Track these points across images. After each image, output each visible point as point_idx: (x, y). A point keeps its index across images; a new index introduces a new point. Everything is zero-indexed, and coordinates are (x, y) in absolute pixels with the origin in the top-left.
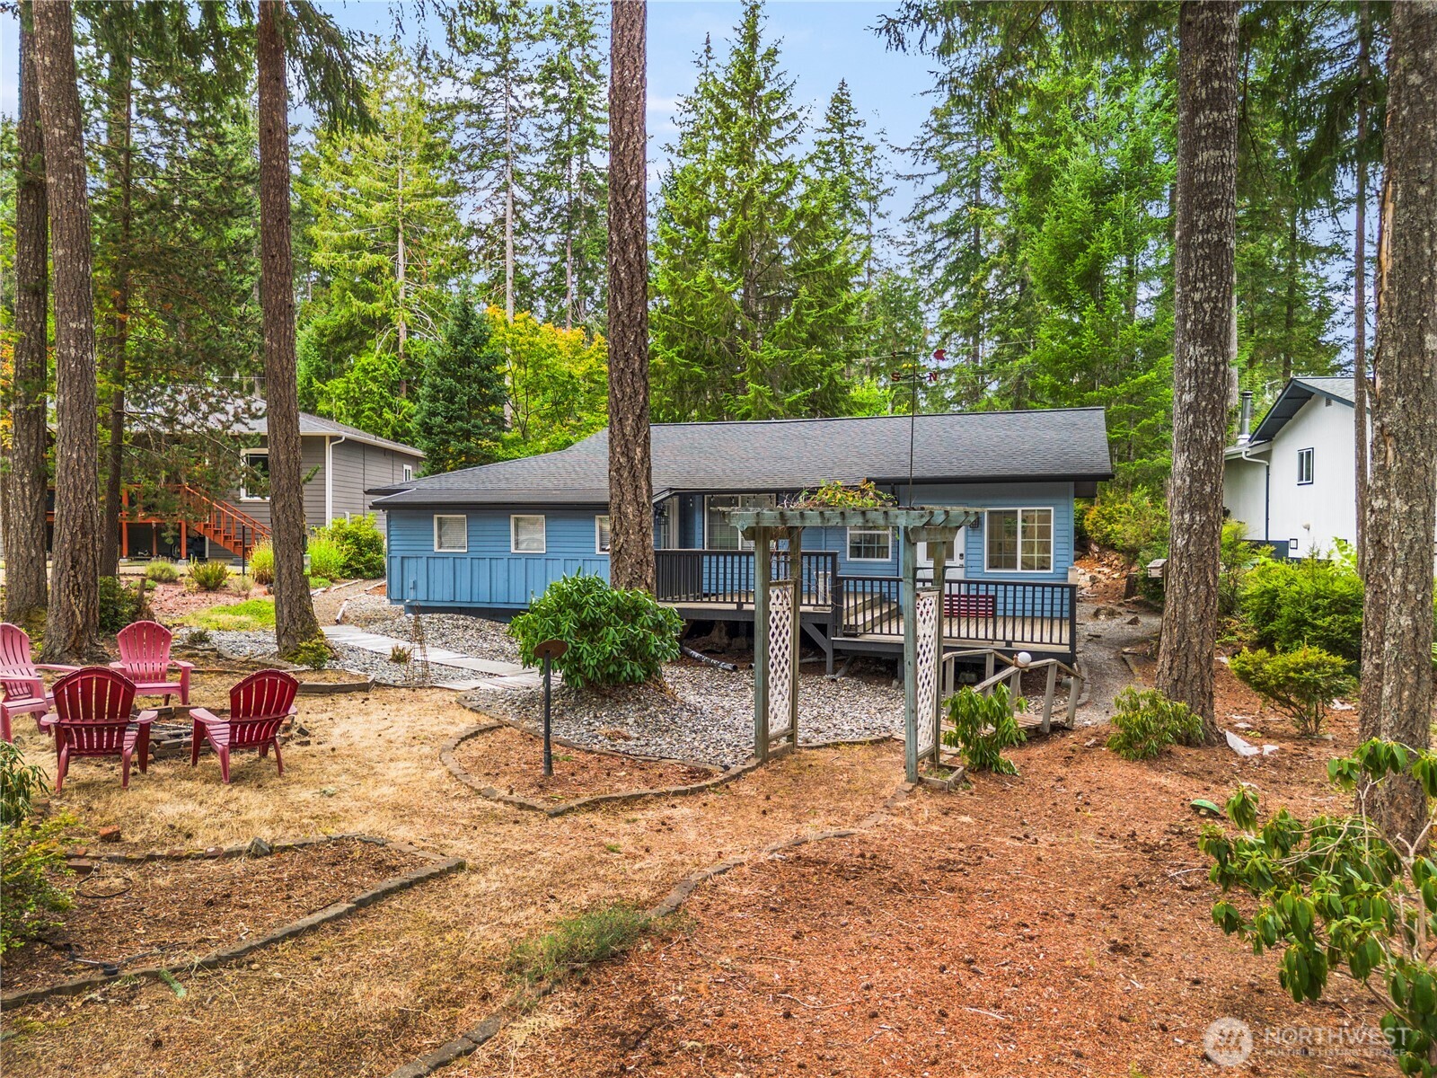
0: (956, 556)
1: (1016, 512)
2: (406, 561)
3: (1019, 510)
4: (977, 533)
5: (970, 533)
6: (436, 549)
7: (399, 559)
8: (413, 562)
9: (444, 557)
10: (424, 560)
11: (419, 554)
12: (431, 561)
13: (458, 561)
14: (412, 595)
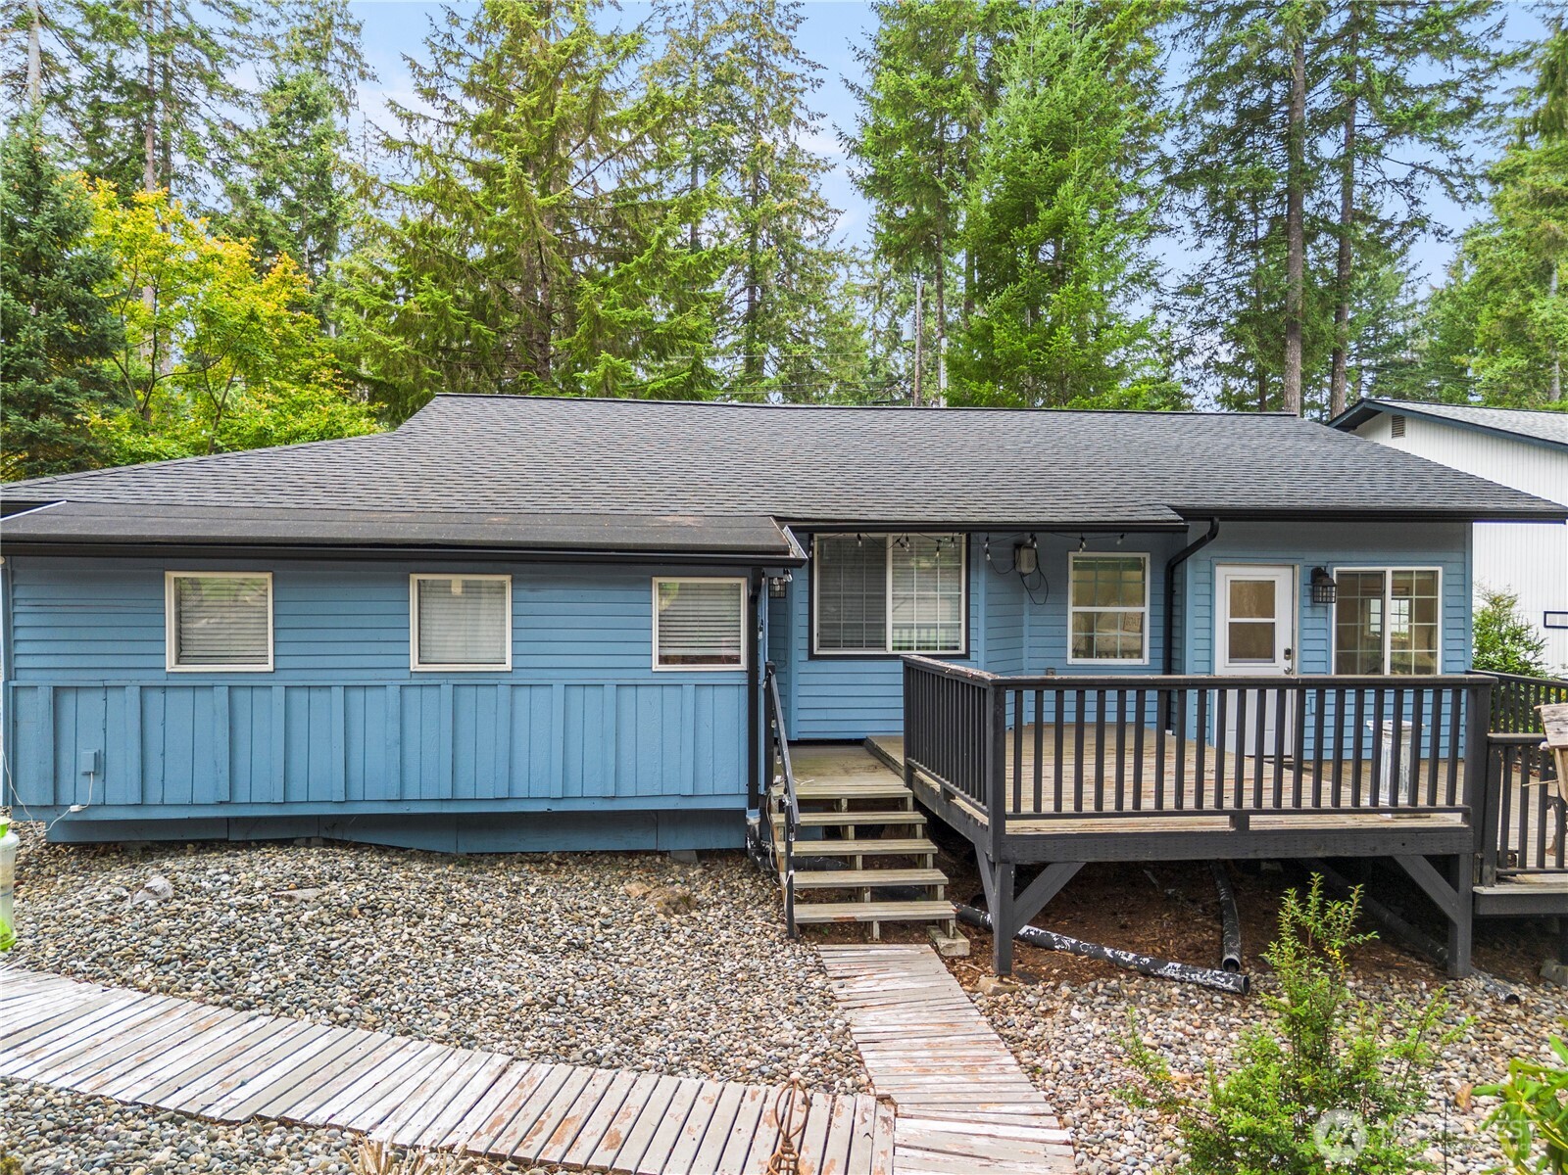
0: (1279, 653)
1: (1381, 575)
2: (68, 701)
3: (1389, 570)
4: (1320, 611)
5: (1308, 612)
6: (170, 663)
7: (44, 697)
8: (91, 703)
9: (197, 686)
10: (133, 694)
11: (113, 679)
12: (155, 699)
13: (242, 696)
14: (90, 791)
